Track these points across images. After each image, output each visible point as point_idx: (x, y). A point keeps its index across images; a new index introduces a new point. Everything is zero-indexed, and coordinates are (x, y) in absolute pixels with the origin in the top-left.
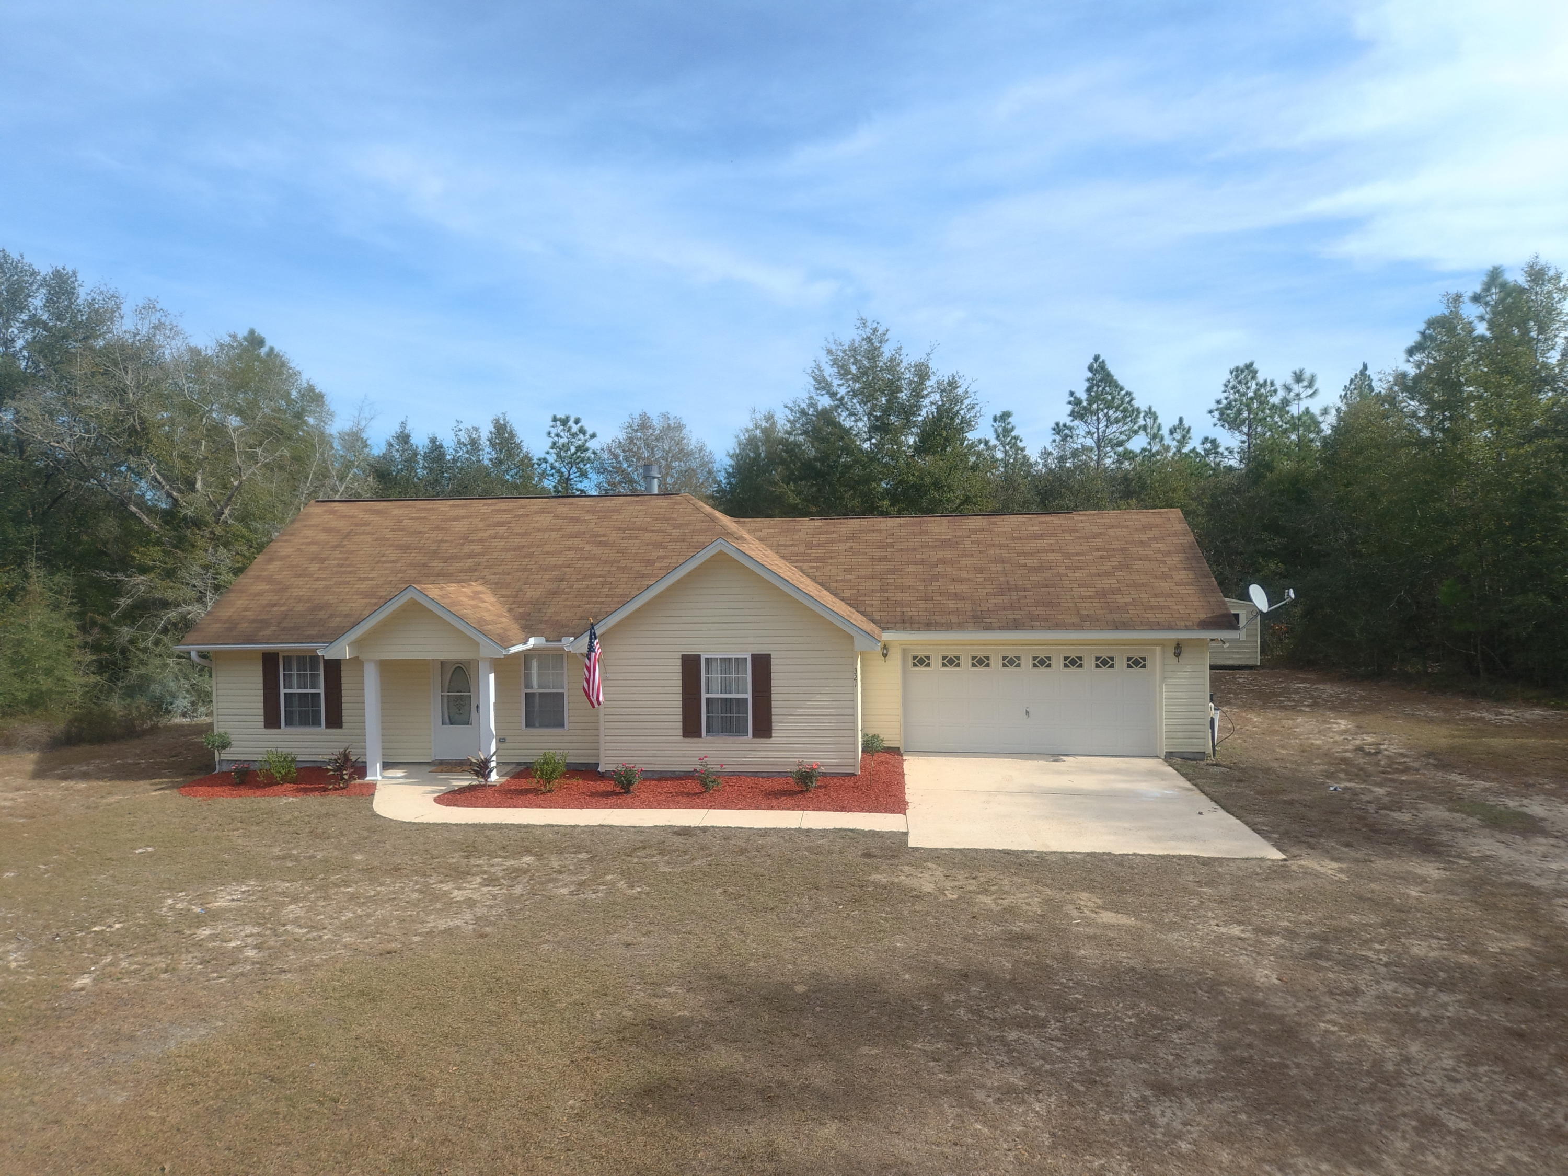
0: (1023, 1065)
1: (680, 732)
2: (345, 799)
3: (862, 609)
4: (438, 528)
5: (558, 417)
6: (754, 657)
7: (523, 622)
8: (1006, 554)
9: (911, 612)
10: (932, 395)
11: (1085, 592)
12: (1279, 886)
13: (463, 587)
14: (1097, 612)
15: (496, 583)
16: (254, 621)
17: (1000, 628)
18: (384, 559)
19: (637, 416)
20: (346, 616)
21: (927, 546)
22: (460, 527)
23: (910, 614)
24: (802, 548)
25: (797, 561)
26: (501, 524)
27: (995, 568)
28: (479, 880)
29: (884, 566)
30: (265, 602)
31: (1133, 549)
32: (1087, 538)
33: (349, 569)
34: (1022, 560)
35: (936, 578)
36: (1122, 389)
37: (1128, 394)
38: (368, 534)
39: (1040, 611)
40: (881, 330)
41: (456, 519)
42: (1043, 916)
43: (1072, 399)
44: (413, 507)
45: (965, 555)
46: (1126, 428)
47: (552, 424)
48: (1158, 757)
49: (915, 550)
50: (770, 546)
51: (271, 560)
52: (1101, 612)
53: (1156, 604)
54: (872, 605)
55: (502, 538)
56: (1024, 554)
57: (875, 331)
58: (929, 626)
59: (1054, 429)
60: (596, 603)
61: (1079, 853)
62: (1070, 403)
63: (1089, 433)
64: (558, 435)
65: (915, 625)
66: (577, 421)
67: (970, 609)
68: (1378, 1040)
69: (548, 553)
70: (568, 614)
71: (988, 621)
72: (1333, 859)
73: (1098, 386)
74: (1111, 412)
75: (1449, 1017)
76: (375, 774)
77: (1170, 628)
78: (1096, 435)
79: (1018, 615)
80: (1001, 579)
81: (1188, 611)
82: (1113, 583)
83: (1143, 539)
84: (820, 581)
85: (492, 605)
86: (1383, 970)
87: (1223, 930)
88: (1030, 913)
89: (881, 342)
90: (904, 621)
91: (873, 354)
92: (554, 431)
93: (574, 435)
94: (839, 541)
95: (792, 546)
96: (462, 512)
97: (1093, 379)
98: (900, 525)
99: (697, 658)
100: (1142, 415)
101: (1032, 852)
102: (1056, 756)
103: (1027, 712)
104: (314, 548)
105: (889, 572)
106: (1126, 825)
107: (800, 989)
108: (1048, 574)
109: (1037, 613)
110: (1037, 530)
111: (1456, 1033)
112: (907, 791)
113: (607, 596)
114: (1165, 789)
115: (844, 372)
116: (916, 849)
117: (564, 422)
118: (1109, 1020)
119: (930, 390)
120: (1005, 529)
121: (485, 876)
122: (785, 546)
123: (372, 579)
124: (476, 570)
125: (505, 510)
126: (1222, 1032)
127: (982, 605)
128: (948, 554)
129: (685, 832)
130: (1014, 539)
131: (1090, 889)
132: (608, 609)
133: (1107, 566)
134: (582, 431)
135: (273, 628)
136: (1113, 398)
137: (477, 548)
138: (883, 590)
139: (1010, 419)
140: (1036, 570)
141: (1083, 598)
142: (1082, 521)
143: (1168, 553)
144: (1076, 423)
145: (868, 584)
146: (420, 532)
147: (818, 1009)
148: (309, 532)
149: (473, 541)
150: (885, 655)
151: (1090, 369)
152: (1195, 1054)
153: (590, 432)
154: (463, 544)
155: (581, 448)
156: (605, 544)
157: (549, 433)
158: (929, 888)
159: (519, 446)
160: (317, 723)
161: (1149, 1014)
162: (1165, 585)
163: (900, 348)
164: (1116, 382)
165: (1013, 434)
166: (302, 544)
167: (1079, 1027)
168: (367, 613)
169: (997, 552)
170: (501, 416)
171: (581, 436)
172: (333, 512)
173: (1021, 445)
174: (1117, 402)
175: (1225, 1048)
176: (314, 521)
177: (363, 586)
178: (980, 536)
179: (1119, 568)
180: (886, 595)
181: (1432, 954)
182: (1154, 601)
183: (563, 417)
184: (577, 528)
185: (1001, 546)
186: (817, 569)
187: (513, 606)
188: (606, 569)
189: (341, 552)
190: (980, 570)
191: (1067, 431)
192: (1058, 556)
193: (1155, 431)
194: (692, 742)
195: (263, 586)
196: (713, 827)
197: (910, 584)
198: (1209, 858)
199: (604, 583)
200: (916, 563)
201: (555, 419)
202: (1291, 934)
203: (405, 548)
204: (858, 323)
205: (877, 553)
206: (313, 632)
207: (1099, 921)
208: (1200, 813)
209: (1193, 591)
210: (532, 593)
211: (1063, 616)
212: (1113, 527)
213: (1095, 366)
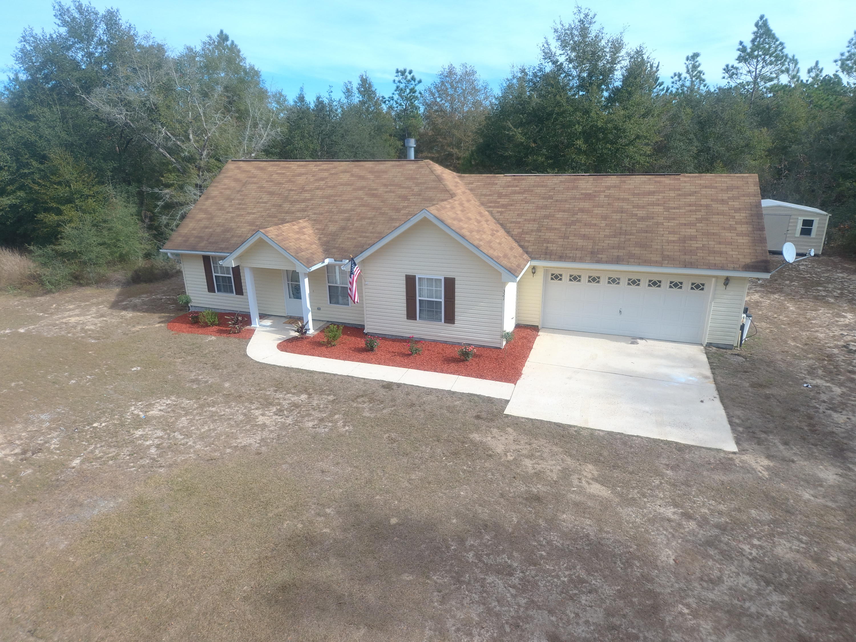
0: (484, 604)
1: (405, 316)
2: (237, 340)
3: (522, 244)
4: (290, 181)
5: (399, 70)
6: (446, 279)
7: (325, 247)
8: (626, 206)
9: (553, 247)
10: (622, 62)
11: (672, 238)
12: (719, 477)
13: (293, 225)
14: (675, 253)
15: (315, 220)
16: (197, 237)
17: (607, 262)
18: (261, 200)
19: (447, 68)
20: (240, 236)
21: (574, 198)
22: (301, 180)
23: (551, 248)
24: (495, 197)
25: (490, 207)
26: (322, 179)
27: (616, 216)
28: (274, 409)
29: (544, 212)
30: (203, 225)
31: (715, 205)
32: (685, 195)
33: (244, 206)
34: (635, 211)
35: (574, 223)
36: (777, 40)
37: (781, 44)
38: (255, 183)
39: (637, 251)
40: (591, 15)
41: (300, 175)
42: (555, 482)
43: (741, 47)
44: (278, 165)
45: (598, 206)
46: (777, 68)
47: (396, 74)
48: (701, 345)
49: (566, 201)
50: (476, 195)
51: (207, 199)
52: (678, 253)
53: (718, 249)
54: (529, 241)
55: (322, 189)
56: (638, 207)
57: (587, 15)
58: (561, 258)
59: (724, 70)
60: (365, 237)
61: (603, 431)
62: (739, 50)
63: (749, 72)
64: (399, 82)
65: (553, 257)
66: (410, 72)
67: (591, 247)
68: (708, 627)
69: (344, 201)
70: (348, 243)
71: (600, 256)
72: (769, 457)
73: (760, 38)
74: (767, 57)
75: (767, 616)
76: (256, 323)
77: (722, 268)
78: (754, 74)
79: (621, 253)
80: (617, 225)
81: (739, 256)
82: (691, 231)
83: (724, 198)
84: (501, 222)
85: (309, 236)
86: (747, 563)
87: (662, 510)
88: (549, 479)
89: (590, 23)
90: (546, 254)
91: (584, 31)
92: (397, 79)
93: (409, 81)
94: (519, 193)
95: (490, 195)
96: (303, 170)
97: (757, 32)
98: (561, 182)
99: (414, 277)
100: (788, 60)
101: (574, 426)
102: (634, 339)
103: (620, 312)
104: (228, 192)
105: (546, 217)
106: (647, 409)
107: (394, 521)
108: (650, 223)
109: (634, 252)
110: (651, 188)
111: (764, 631)
112: (527, 364)
113: (371, 233)
114: (691, 376)
115: (564, 45)
116: (507, 416)
117: (403, 73)
118: (553, 576)
119: (621, 58)
120: (630, 187)
121: (279, 407)
122: (485, 195)
123: (254, 213)
124: (305, 211)
125: (325, 170)
126: (615, 600)
127: (599, 244)
128: (586, 205)
129: (388, 386)
130: (634, 194)
131: (596, 462)
132: (370, 242)
133: (693, 218)
134: (413, 79)
135: (205, 242)
136: (770, 47)
137: (308, 195)
138: (539, 230)
139: (698, 59)
140: (642, 219)
141: (669, 242)
142: (685, 182)
143: (738, 210)
144: (741, 65)
145: (530, 225)
146: (280, 183)
147: (395, 539)
148: (226, 181)
149: (306, 191)
150: (534, 273)
151: (757, 25)
152: (588, 615)
153: (418, 79)
154: (301, 193)
155: (413, 91)
156: (374, 196)
157: (394, 81)
158: (500, 449)
159: (374, 93)
160: (232, 292)
161: (578, 576)
162: (728, 235)
163: (603, 28)
164: (774, 35)
165: (699, 69)
166: (222, 189)
167: (531, 579)
168: (249, 235)
169: (620, 204)
170: (364, 73)
171: (413, 82)
172: (239, 168)
173: (703, 77)
174: (772, 50)
175: (609, 613)
176: (230, 174)
177: (249, 218)
178: (612, 191)
179: (700, 220)
180: (540, 234)
181: (788, 556)
182: (717, 247)
183: (403, 70)
184: (363, 183)
185: (624, 200)
186: (501, 213)
187: (322, 236)
188: (373, 213)
189: (241, 195)
190: (605, 218)
191: (734, 71)
192: (660, 209)
193: (795, 73)
194: (411, 322)
195: (202, 216)
196: (404, 384)
197: (557, 227)
198: (684, 445)
199: (371, 223)
200: (564, 211)
201: (397, 72)
202: (703, 522)
203: (271, 194)
204: (575, 10)
205: (541, 202)
206: (223, 246)
207: (588, 490)
208: (702, 401)
209: (747, 241)
210: (332, 228)
211: (651, 255)
212: (706, 187)
213: (760, 23)
